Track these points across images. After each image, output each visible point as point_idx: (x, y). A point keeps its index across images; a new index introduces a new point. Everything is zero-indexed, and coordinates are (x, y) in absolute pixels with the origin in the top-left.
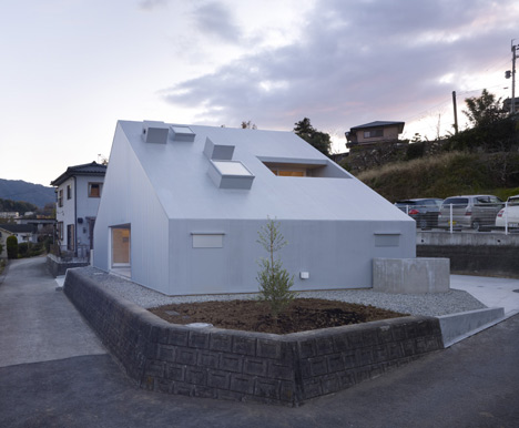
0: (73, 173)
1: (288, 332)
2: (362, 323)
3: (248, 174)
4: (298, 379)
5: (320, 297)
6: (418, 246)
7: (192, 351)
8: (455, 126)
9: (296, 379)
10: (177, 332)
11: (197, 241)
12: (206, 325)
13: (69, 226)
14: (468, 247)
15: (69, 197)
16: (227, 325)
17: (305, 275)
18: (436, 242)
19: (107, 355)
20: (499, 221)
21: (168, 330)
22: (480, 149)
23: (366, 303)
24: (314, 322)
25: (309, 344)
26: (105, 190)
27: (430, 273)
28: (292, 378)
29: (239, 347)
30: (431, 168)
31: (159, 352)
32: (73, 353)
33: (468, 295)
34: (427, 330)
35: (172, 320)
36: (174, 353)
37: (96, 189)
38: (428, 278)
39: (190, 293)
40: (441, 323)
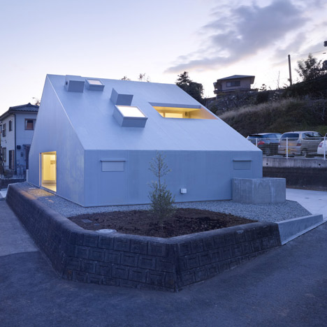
0: (13, 111)
1: (171, 236)
2: (224, 229)
3: (143, 116)
4: (178, 272)
5: (194, 207)
6: (264, 168)
7: (100, 250)
8: (290, 80)
9: (176, 272)
10: (89, 236)
11: (105, 167)
12: (111, 231)
13: (10, 152)
14: (299, 168)
15: (10, 130)
16: (127, 231)
17: (184, 191)
18: (277, 165)
19: (38, 252)
20: (320, 150)
21: (83, 235)
22: (307, 96)
23: (227, 212)
24: (190, 227)
25: (186, 245)
26: (37, 125)
27: (272, 189)
28: (174, 271)
29: (135, 248)
30: (273, 110)
31: (76, 252)
32: (13, 251)
33: (298, 204)
34: (269, 232)
35: (86, 226)
36: (87, 252)
37: (31, 124)
38: (271, 193)
39: (100, 205)
40: (279, 227)
